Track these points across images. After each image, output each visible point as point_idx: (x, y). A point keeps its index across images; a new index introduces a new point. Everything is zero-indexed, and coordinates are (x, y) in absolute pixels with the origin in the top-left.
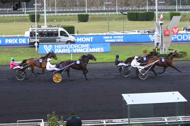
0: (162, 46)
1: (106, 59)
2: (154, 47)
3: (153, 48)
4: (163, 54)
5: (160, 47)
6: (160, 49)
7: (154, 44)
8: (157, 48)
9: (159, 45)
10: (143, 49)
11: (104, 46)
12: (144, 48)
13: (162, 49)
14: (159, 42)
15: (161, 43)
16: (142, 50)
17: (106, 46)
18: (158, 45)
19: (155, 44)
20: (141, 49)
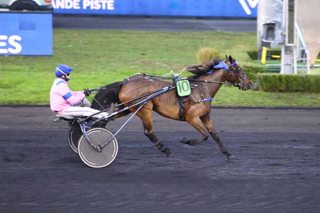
0: (291, 40)
1: (30, 88)
2: (253, 43)
3: (250, 48)
4: (295, 78)
5: (283, 43)
6: (278, 53)
7: (254, 27)
8: (267, 45)
9: (278, 32)
10: (203, 50)
11: (22, 27)
12: (207, 45)
13: (289, 50)
14: (278, 19)
15: (285, 23)
16: (198, 55)
17: (32, 27)
18: (273, 37)
19: (261, 29)
20: (196, 48)
